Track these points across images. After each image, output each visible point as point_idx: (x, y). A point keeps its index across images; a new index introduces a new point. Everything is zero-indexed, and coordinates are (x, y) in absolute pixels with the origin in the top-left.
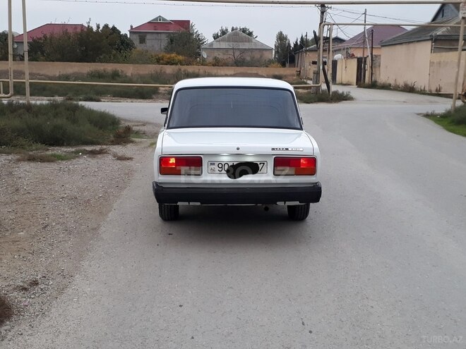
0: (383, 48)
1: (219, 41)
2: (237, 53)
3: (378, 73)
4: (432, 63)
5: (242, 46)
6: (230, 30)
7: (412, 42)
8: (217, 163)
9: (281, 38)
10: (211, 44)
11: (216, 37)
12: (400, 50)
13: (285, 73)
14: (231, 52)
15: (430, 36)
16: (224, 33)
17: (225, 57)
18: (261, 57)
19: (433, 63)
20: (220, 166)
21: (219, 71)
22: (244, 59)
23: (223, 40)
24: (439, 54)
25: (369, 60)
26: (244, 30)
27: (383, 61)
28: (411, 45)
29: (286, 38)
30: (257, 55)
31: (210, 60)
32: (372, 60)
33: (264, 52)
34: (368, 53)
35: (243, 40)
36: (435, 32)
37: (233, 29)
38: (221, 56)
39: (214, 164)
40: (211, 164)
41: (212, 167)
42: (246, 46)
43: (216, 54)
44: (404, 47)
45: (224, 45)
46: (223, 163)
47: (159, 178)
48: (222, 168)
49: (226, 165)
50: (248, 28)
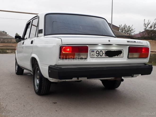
2: (2, 40)
8: (95, 51)
9: (17, 35)
18: (11, 41)
20: (98, 52)
22: (5, 42)
26: (3, 32)
30: (10, 41)
33: (12, 39)
35: (4, 35)
40: (92, 51)
41: (93, 53)
42: (5, 37)
46: (99, 51)
47: (59, 62)
48: (99, 54)
49: (101, 52)
50: (5, 31)
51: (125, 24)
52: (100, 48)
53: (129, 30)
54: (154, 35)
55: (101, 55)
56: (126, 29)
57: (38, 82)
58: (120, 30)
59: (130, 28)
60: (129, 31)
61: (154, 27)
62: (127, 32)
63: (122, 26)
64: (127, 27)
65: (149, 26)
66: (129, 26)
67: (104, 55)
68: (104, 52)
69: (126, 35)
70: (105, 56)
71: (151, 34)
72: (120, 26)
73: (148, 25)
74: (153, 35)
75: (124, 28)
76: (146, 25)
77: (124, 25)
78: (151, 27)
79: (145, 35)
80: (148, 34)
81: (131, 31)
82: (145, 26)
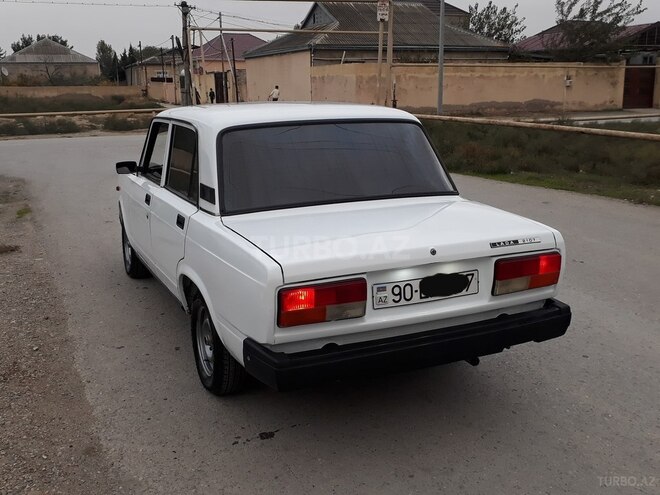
0: (247, 61)
1: (24, 53)
2: (52, 69)
3: (244, 91)
4: (313, 79)
5: (57, 59)
6: (35, 38)
7: (285, 53)
8: (389, 287)
9: (103, 48)
10: (12, 58)
11: (16, 48)
12: (270, 63)
13: (127, 94)
14: (43, 67)
15: (309, 45)
16: (27, 42)
17: (35, 74)
19: (315, 78)
20: (397, 291)
21: (36, 93)
22: (62, 76)
23: (28, 52)
24: (321, 68)
25: (230, 76)
26: (55, 39)
27: (250, 77)
28: (285, 57)
29: (110, 49)
30: (79, 71)
31: (14, 78)
32: (235, 76)
33: (88, 67)
34: (229, 66)
35: (57, 52)
36: (314, 41)
37: (39, 38)
38: (29, 73)
39: (384, 289)
40: (379, 290)
41: (382, 294)
42: (62, 59)
43: (22, 70)
44: (275, 58)
45: (31, 58)
46: (402, 285)
47: (276, 335)
48: (401, 294)
49: (408, 288)
50: (60, 36)
51: (490, 3)
52: (404, 275)
53: (504, 23)
54: (592, 44)
55: (408, 296)
56: (493, 18)
57: (210, 353)
58: (471, 26)
59: (507, 17)
60: (503, 28)
61: (594, 12)
62: (497, 30)
63: (479, 11)
64: (498, 12)
65: (576, 11)
66: (505, 9)
67: (417, 296)
68: (416, 286)
69: (494, 43)
70: (421, 298)
71: (582, 40)
72: (471, 9)
73: (570, 8)
74: (587, 43)
75: (488, 17)
76: (565, 9)
77: (487, 5)
78: (582, 13)
79: (562, 45)
80: (573, 41)
81: (510, 26)
82: (562, 11)
